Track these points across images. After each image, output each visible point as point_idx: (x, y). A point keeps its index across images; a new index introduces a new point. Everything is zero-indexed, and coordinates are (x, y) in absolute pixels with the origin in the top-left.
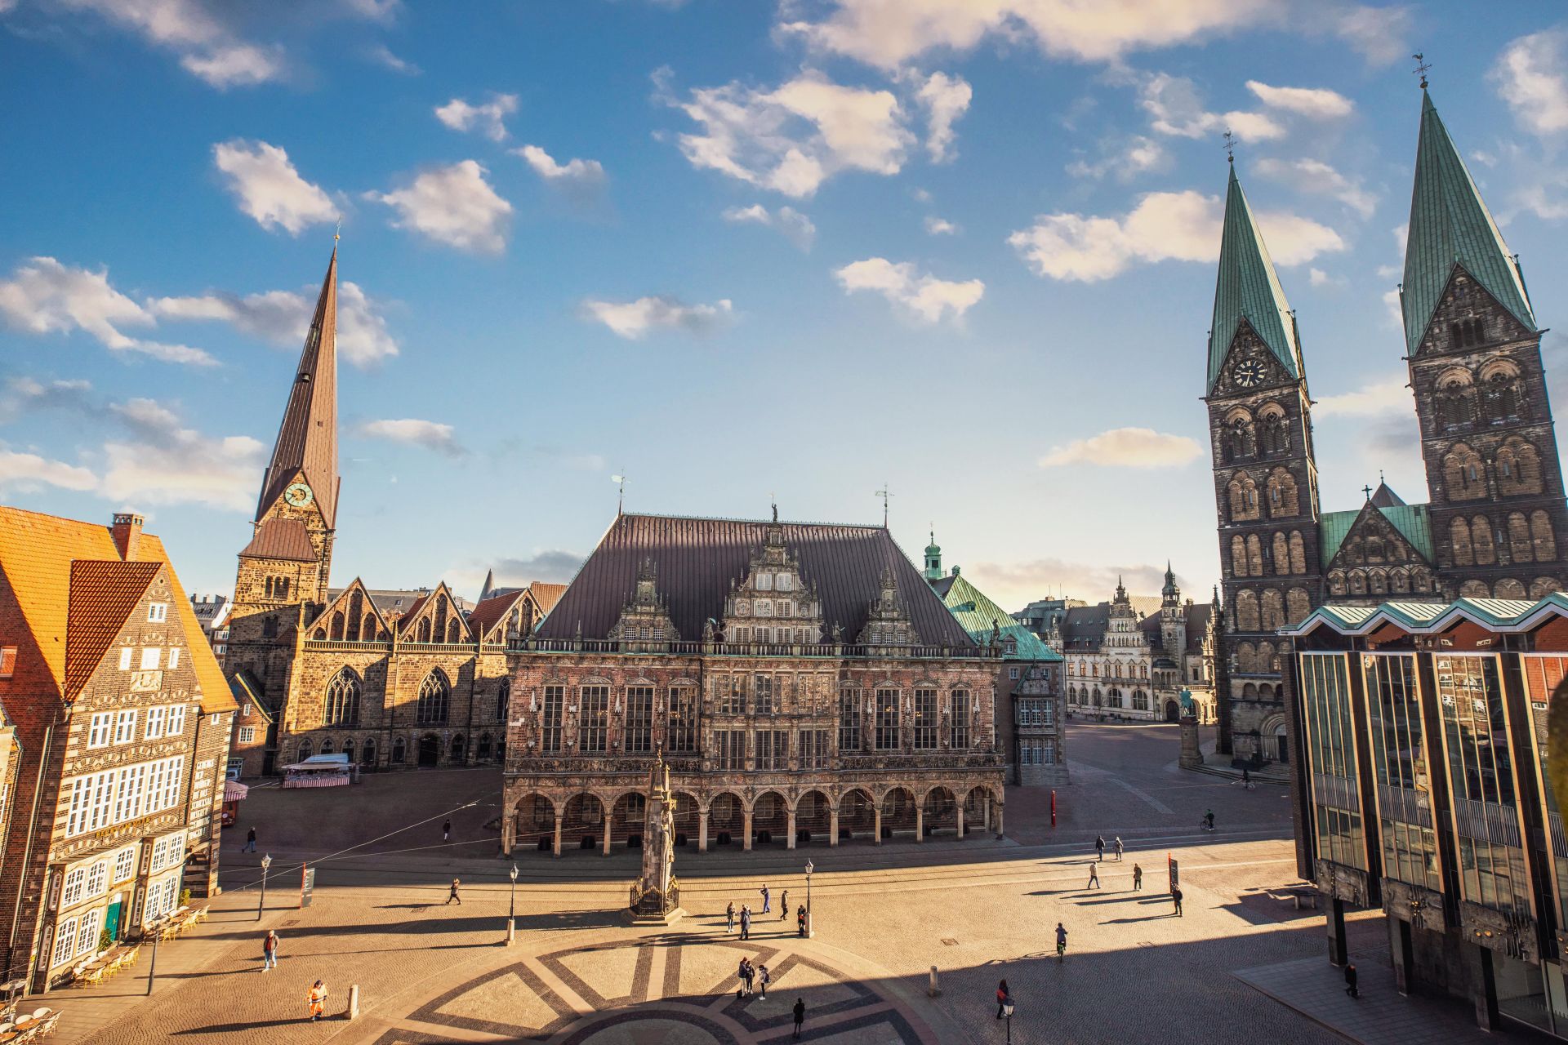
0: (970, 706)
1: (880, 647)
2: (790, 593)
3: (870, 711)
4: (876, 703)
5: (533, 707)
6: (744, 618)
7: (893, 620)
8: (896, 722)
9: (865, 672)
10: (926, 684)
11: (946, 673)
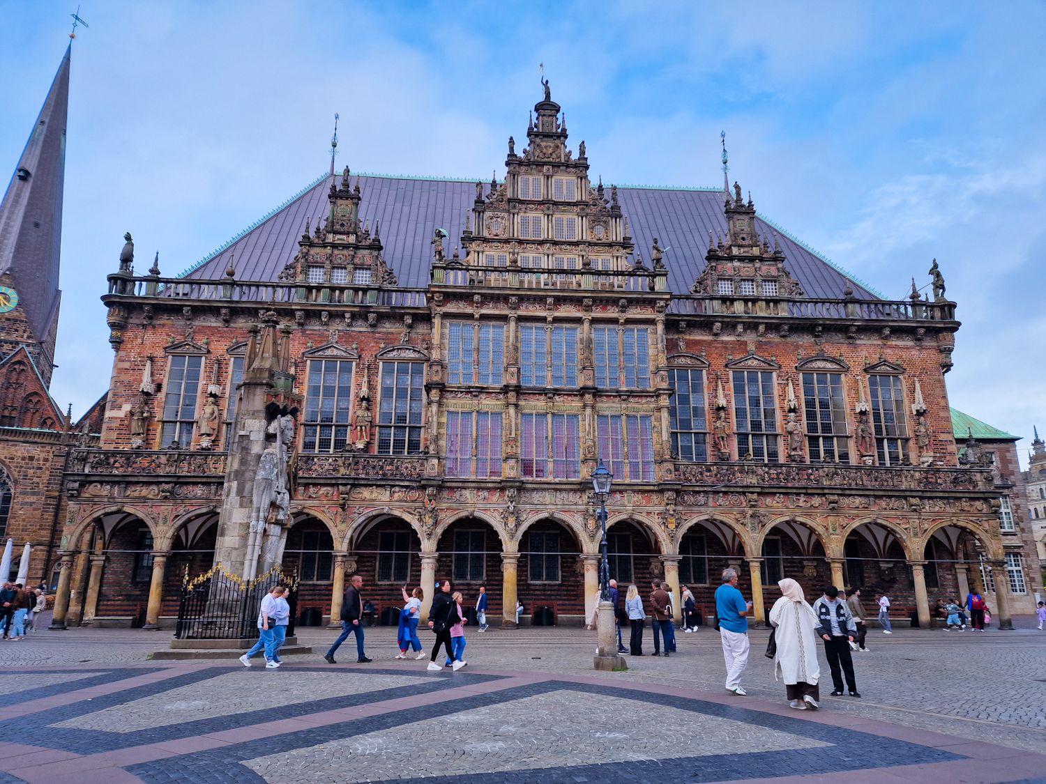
0: (906, 402)
1: (732, 301)
2: (575, 204)
3: (722, 402)
4: (732, 392)
5: (146, 384)
6: (499, 241)
7: (752, 259)
8: (772, 425)
9: (709, 343)
10: (820, 364)
11: (856, 346)
